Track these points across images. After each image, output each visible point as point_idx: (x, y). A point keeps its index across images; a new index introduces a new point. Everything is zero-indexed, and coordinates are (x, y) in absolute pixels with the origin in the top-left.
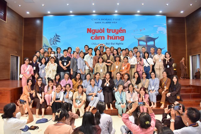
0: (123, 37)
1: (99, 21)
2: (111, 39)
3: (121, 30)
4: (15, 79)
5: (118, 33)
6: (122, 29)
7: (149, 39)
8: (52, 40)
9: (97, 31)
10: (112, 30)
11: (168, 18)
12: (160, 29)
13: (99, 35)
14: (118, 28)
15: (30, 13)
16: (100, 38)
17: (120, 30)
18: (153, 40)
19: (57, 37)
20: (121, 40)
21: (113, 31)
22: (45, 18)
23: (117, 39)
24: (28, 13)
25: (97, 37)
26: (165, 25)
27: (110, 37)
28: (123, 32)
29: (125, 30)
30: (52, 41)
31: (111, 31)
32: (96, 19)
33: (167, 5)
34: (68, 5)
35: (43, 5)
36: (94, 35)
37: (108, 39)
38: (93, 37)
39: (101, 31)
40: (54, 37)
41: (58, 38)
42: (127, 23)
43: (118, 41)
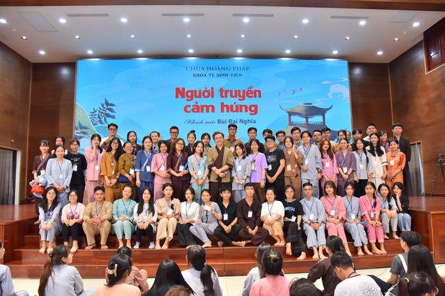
0: (256, 106)
1: (203, 72)
2: (228, 111)
3: (251, 91)
4: (7, 204)
5: (244, 99)
6: (253, 90)
7: (313, 111)
8: (96, 113)
9: (198, 94)
10: (231, 91)
11: (352, 65)
12: (335, 88)
13: (202, 101)
14: (243, 87)
15: (45, 52)
16: (205, 108)
17: (248, 91)
18: (322, 112)
19: (109, 107)
20: (251, 114)
21: (234, 95)
22: (80, 64)
23: (241, 111)
24: (42, 53)
25: (198, 106)
26: (346, 79)
27: (227, 106)
28: (255, 96)
29: (259, 92)
30: (97, 117)
31: (229, 94)
32: (195, 68)
33: (348, 38)
34: (133, 36)
35: (77, 37)
36: (192, 103)
37: (222, 111)
38: (190, 106)
39: (206, 94)
40: (102, 108)
41: (111, 110)
42: (264, 76)
43: (245, 115)
